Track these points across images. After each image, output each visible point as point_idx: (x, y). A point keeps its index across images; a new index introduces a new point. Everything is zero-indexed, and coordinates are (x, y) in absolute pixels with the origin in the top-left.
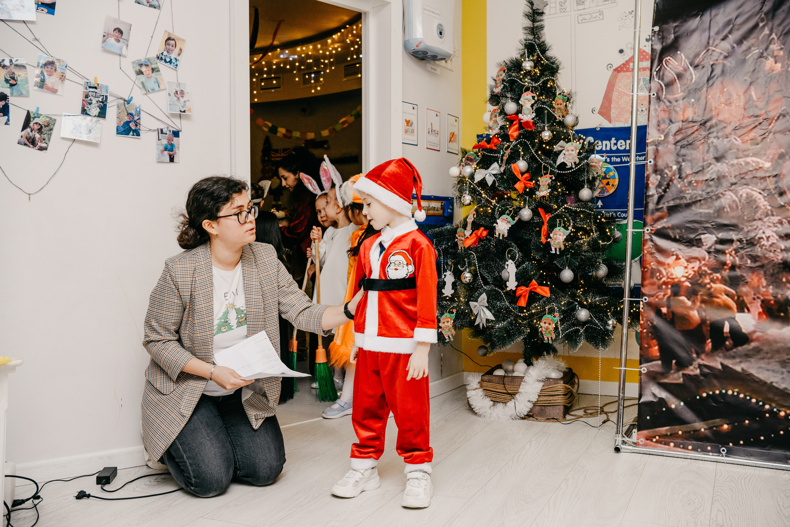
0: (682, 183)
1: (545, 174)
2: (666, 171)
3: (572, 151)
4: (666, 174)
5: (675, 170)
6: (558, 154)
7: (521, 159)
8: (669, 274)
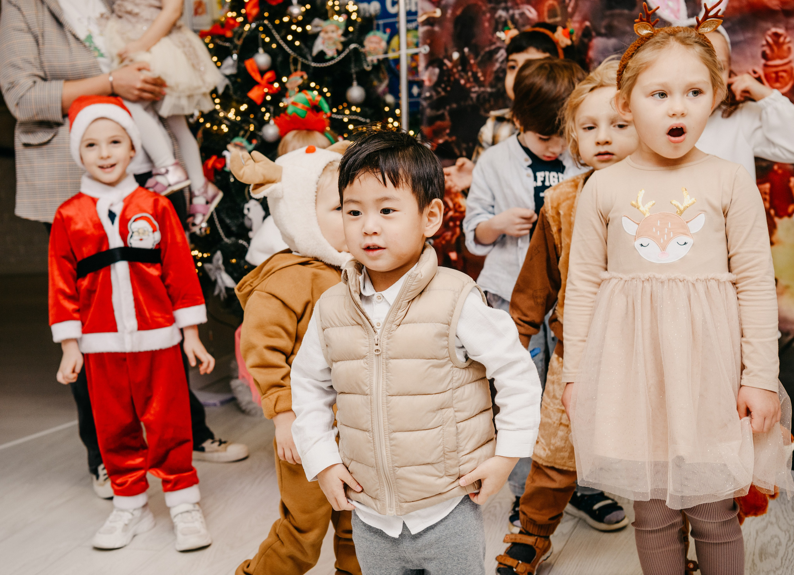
0: (465, 77)
1: (296, 70)
2: (446, 61)
3: (333, 32)
4: (445, 64)
5: (458, 60)
6: (315, 36)
7: (261, 50)
8: (457, 206)
